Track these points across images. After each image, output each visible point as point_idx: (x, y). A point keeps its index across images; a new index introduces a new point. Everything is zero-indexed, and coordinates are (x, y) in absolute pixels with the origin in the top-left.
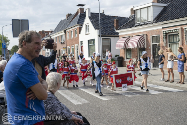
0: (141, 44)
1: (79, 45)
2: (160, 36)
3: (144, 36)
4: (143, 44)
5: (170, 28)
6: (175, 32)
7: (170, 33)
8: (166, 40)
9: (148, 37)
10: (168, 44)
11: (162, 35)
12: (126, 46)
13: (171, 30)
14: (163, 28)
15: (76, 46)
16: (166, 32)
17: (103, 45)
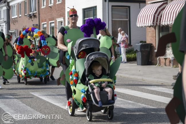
1: (64, 19)
12: (157, 21)
15: (59, 22)
17: (113, 19)
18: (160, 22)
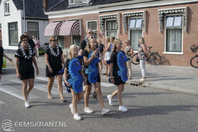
0: (75, 31)
2: (96, 22)
3: (79, 21)
4: (77, 30)
5: (108, 13)
6: (113, 18)
7: (107, 19)
8: (104, 27)
9: (84, 22)
10: (106, 31)
11: (99, 21)
13: (109, 16)
14: (100, 13)
16: (104, 17)
17: (28, 30)
18: (58, 33)
